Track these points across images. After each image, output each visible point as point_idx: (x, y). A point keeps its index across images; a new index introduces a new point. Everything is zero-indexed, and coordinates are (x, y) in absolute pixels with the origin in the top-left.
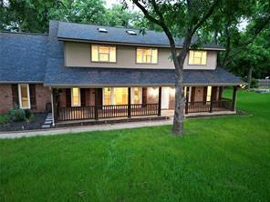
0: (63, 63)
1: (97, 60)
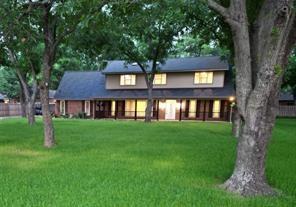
0: (104, 87)
1: (123, 84)
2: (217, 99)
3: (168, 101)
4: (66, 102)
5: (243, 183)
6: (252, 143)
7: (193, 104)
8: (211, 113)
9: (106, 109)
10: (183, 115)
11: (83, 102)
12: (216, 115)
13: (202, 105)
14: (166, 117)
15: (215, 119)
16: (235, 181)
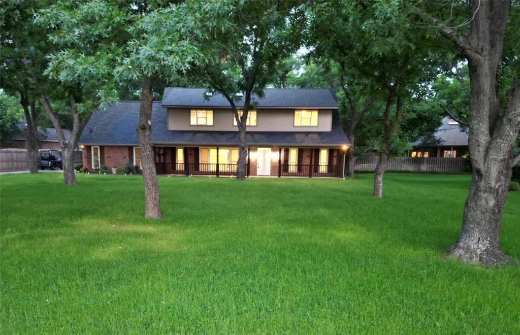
0: (166, 128)
1: (195, 124)
2: (324, 148)
3: (259, 149)
4: (102, 148)
5: (479, 252)
6: (492, 203)
7: (293, 155)
8: (317, 165)
9: (168, 160)
10: (282, 168)
11: (130, 149)
12: (323, 169)
13: (305, 155)
14: (258, 173)
15: (323, 175)
16: (467, 249)
